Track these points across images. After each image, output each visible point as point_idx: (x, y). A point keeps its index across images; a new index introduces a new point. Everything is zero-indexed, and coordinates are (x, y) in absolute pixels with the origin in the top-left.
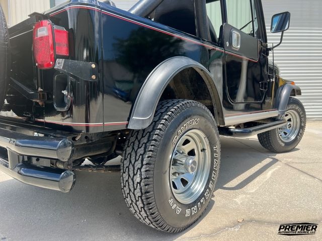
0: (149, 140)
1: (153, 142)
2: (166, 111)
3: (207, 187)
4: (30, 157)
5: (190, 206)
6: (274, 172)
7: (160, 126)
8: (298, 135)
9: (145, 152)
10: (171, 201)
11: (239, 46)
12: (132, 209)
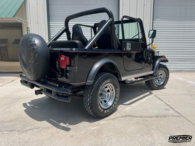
0: (92, 88)
1: (93, 88)
2: (98, 78)
3: (113, 103)
4: (58, 93)
5: (106, 109)
6: (147, 99)
7: (96, 83)
8: (165, 82)
9: (91, 91)
10: (99, 107)
11: (130, 49)
12: (87, 109)
